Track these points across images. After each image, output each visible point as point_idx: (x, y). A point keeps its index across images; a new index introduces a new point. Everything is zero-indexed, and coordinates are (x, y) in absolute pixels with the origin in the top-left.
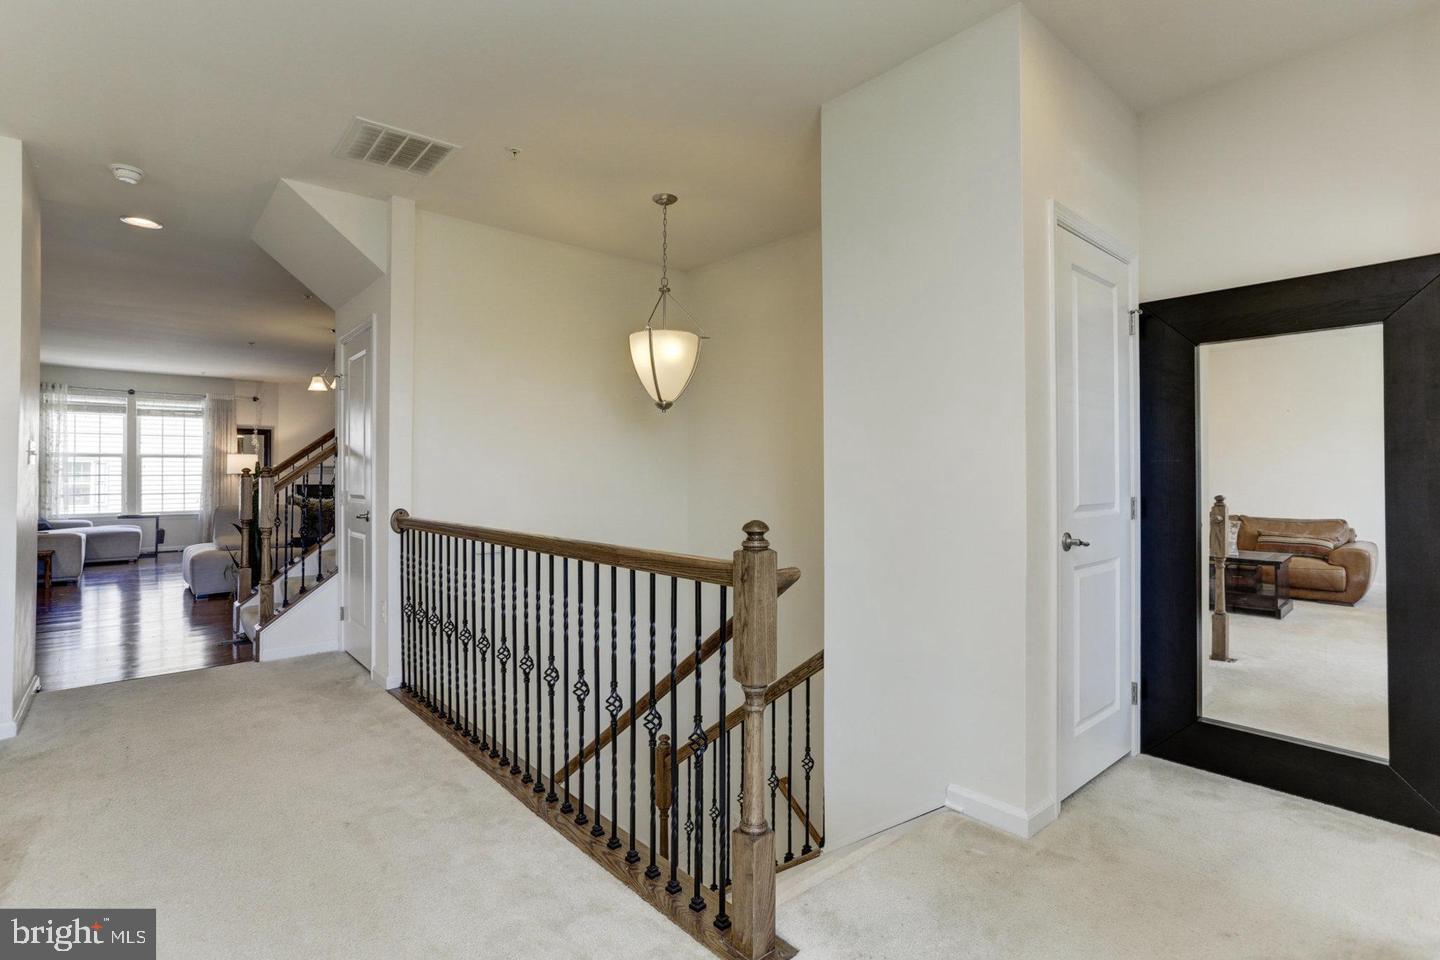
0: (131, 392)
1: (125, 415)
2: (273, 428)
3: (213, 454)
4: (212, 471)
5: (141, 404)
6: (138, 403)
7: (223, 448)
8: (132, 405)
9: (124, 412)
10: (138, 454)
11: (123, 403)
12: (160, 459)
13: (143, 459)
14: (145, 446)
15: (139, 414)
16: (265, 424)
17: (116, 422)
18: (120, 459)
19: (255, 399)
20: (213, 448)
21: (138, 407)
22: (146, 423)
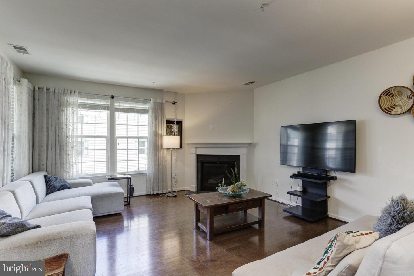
0: (112, 97)
1: (109, 112)
2: (183, 120)
3: (155, 135)
4: (154, 146)
5: (118, 104)
6: (116, 104)
7: (160, 132)
8: (112, 104)
9: (108, 109)
10: (115, 136)
11: (107, 104)
12: (126, 139)
13: (118, 139)
14: (120, 131)
15: (116, 111)
16: (179, 118)
17: (103, 115)
18: (105, 139)
19: (174, 103)
20: (155, 132)
21: (115, 107)
22: (120, 117)
